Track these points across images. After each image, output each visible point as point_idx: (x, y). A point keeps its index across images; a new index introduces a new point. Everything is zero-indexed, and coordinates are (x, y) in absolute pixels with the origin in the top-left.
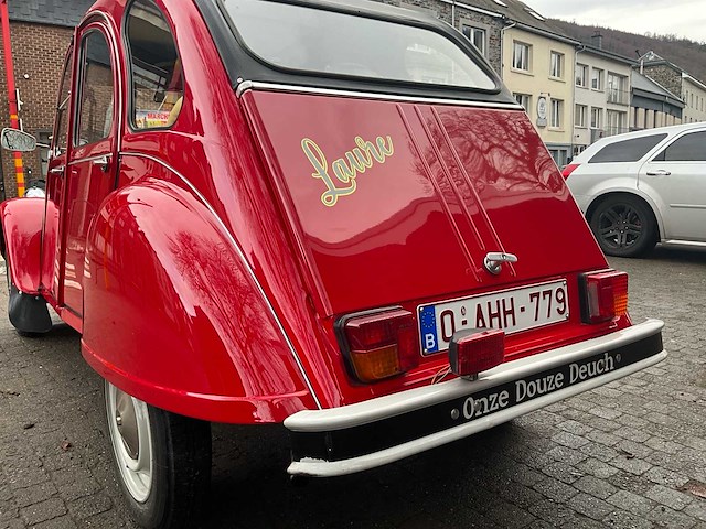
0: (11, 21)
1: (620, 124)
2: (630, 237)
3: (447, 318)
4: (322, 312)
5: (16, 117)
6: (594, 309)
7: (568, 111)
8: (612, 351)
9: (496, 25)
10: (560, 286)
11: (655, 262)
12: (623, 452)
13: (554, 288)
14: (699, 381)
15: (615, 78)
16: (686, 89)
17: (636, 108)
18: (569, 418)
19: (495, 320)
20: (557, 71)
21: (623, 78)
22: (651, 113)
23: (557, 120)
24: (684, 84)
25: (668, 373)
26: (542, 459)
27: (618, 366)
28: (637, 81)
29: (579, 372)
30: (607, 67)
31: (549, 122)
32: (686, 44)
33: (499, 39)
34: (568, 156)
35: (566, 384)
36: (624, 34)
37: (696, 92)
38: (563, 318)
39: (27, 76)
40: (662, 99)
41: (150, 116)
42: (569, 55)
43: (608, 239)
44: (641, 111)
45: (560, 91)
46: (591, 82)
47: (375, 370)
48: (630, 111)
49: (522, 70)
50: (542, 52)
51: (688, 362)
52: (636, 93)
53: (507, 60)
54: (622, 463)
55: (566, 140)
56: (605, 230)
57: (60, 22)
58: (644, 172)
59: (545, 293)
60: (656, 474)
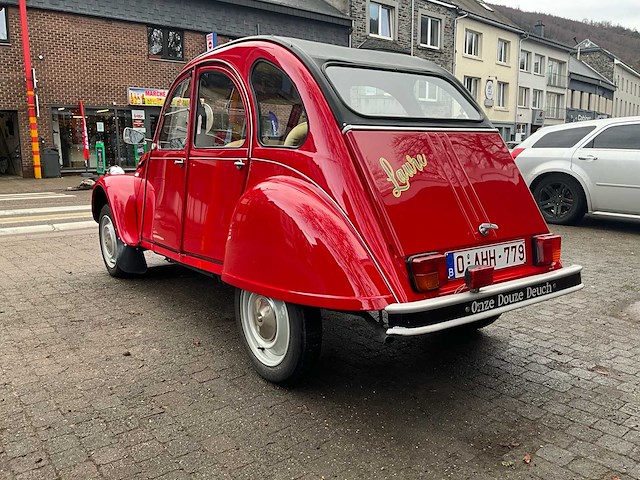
0: (28, 8)
1: (558, 105)
2: (564, 209)
3: (460, 260)
4: (398, 254)
5: (32, 93)
6: (541, 257)
7: (512, 93)
8: (551, 282)
9: (451, 15)
10: (521, 243)
11: (583, 229)
12: (555, 351)
13: (518, 244)
14: (609, 312)
15: (555, 63)
16: (617, 73)
17: (573, 91)
18: (519, 332)
19: (485, 262)
20: (503, 56)
21: (561, 63)
22: (586, 95)
23: (503, 101)
24: (616, 69)
25: (588, 307)
26: (504, 354)
27: (554, 291)
28: (574, 66)
29: (532, 292)
30: (547, 53)
31: (496, 103)
32: (620, 30)
33: (453, 28)
34: (512, 132)
35: (525, 298)
36: (564, 20)
37: (626, 77)
38: (522, 262)
39: (41, 57)
40: (595, 82)
41: (147, 93)
42: (515, 43)
43: (546, 210)
44: (577, 93)
45: (505, 75)
46: (533, 65)
47: (428, 285)
48: (567, 93)
49: (472, 56)
50: (490, 40)
51: (603, 301)
52: (573, 77)
53: (460, 46)
54: (555, 357)
55: (510, 119)
56: (544, 202)
57: (69, 10)
58: (576, 156)
59: (513, 247)
60: (576, 362)
